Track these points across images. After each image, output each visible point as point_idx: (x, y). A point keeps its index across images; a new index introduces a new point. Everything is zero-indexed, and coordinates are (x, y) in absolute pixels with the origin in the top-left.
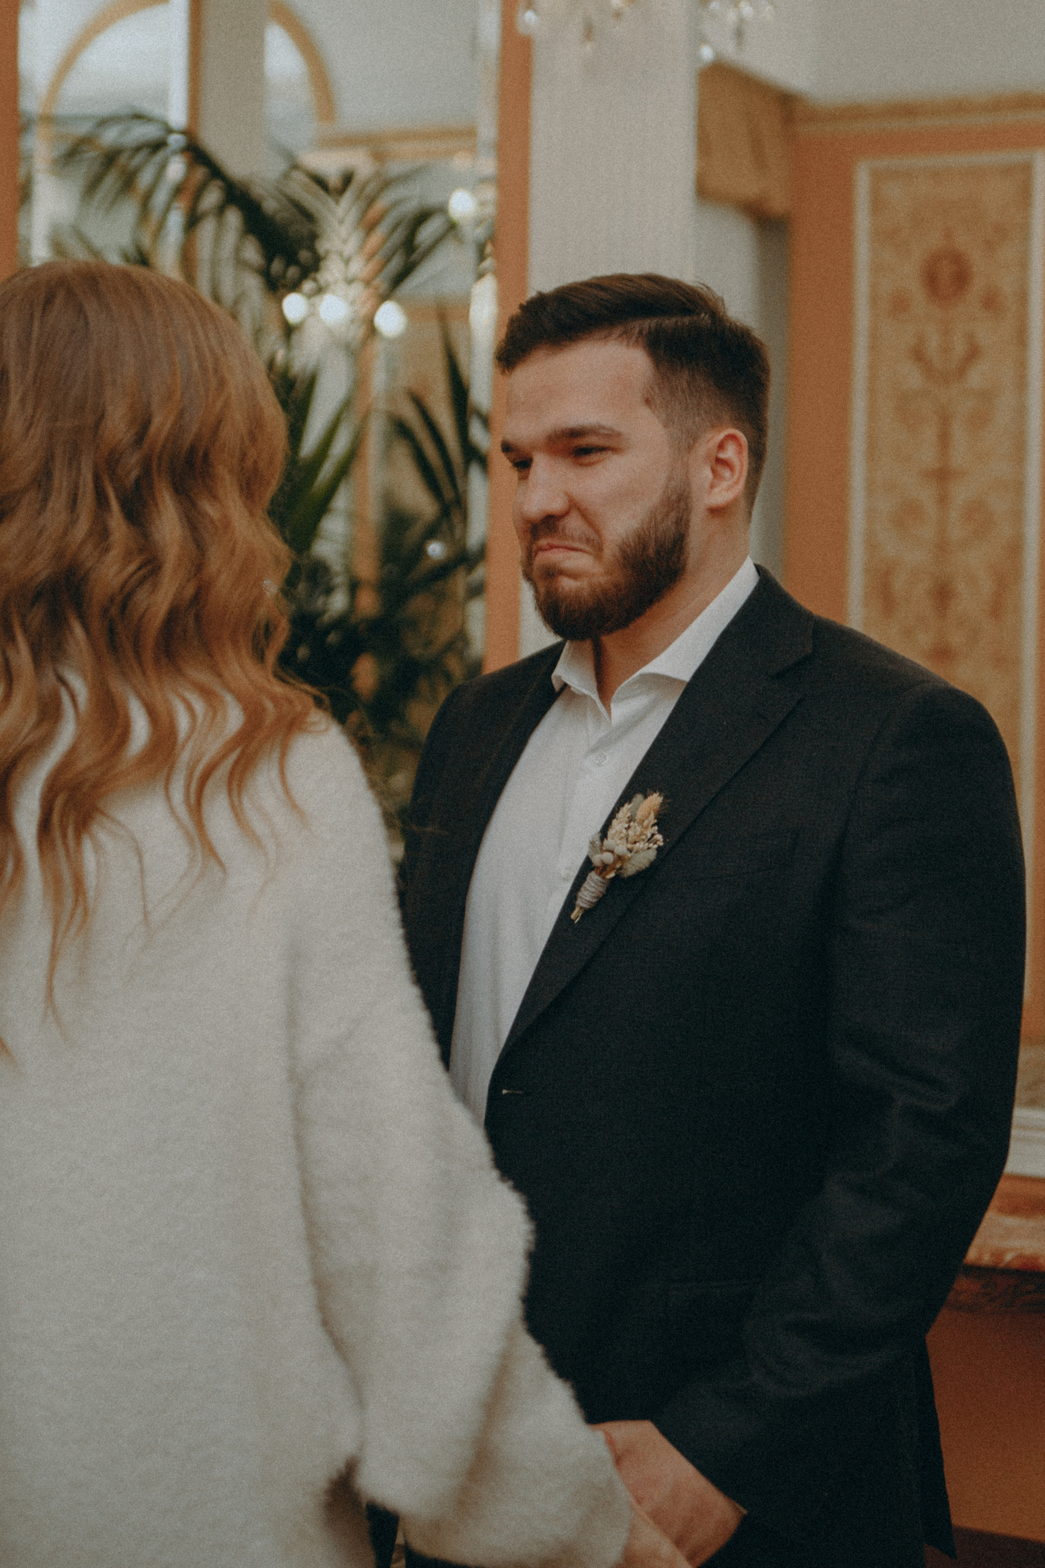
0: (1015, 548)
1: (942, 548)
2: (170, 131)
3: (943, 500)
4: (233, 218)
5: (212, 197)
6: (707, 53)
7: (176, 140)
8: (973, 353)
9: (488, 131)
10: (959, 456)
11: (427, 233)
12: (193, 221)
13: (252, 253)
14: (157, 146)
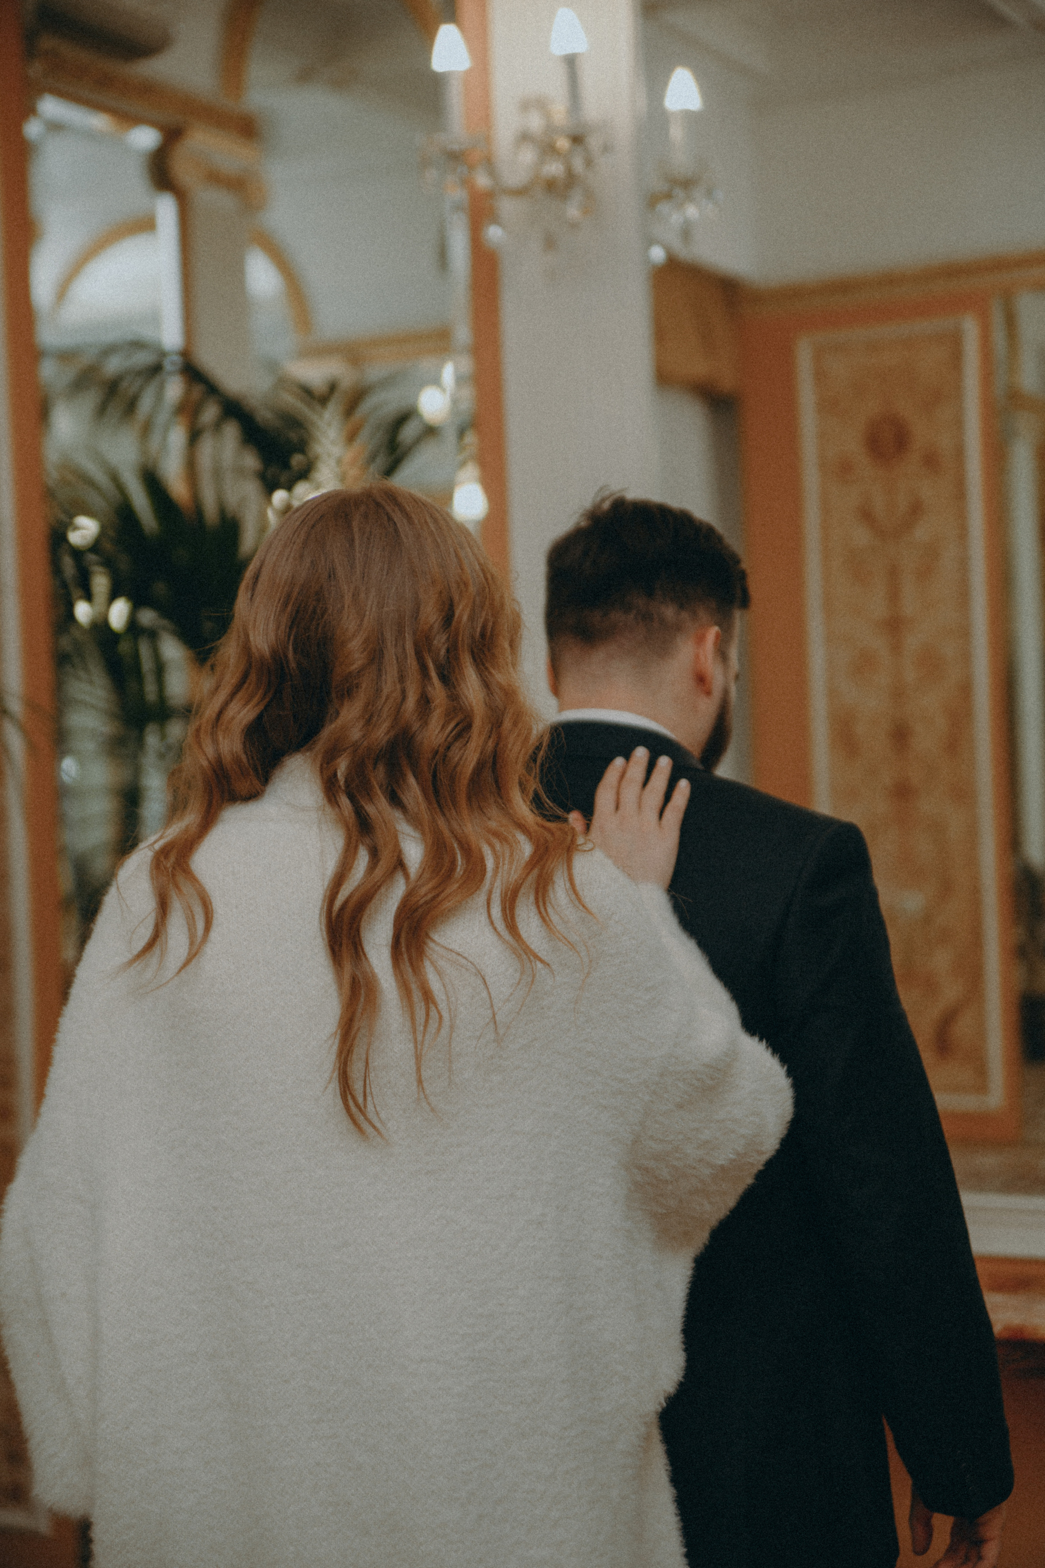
0: (966, 689)
1: (898, 693)
2: (163, 354)
3: (896, 649)
4: (231, 432)
5: (210, 413)
6: (658, 254)
7: (172, 364)
8: (916, 509)
9: (463, 334)
10: (909, 606)
11: (409, 432)
12: (194, 436)
13: (251, 461)
14: (155, 370)
